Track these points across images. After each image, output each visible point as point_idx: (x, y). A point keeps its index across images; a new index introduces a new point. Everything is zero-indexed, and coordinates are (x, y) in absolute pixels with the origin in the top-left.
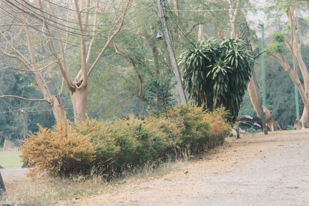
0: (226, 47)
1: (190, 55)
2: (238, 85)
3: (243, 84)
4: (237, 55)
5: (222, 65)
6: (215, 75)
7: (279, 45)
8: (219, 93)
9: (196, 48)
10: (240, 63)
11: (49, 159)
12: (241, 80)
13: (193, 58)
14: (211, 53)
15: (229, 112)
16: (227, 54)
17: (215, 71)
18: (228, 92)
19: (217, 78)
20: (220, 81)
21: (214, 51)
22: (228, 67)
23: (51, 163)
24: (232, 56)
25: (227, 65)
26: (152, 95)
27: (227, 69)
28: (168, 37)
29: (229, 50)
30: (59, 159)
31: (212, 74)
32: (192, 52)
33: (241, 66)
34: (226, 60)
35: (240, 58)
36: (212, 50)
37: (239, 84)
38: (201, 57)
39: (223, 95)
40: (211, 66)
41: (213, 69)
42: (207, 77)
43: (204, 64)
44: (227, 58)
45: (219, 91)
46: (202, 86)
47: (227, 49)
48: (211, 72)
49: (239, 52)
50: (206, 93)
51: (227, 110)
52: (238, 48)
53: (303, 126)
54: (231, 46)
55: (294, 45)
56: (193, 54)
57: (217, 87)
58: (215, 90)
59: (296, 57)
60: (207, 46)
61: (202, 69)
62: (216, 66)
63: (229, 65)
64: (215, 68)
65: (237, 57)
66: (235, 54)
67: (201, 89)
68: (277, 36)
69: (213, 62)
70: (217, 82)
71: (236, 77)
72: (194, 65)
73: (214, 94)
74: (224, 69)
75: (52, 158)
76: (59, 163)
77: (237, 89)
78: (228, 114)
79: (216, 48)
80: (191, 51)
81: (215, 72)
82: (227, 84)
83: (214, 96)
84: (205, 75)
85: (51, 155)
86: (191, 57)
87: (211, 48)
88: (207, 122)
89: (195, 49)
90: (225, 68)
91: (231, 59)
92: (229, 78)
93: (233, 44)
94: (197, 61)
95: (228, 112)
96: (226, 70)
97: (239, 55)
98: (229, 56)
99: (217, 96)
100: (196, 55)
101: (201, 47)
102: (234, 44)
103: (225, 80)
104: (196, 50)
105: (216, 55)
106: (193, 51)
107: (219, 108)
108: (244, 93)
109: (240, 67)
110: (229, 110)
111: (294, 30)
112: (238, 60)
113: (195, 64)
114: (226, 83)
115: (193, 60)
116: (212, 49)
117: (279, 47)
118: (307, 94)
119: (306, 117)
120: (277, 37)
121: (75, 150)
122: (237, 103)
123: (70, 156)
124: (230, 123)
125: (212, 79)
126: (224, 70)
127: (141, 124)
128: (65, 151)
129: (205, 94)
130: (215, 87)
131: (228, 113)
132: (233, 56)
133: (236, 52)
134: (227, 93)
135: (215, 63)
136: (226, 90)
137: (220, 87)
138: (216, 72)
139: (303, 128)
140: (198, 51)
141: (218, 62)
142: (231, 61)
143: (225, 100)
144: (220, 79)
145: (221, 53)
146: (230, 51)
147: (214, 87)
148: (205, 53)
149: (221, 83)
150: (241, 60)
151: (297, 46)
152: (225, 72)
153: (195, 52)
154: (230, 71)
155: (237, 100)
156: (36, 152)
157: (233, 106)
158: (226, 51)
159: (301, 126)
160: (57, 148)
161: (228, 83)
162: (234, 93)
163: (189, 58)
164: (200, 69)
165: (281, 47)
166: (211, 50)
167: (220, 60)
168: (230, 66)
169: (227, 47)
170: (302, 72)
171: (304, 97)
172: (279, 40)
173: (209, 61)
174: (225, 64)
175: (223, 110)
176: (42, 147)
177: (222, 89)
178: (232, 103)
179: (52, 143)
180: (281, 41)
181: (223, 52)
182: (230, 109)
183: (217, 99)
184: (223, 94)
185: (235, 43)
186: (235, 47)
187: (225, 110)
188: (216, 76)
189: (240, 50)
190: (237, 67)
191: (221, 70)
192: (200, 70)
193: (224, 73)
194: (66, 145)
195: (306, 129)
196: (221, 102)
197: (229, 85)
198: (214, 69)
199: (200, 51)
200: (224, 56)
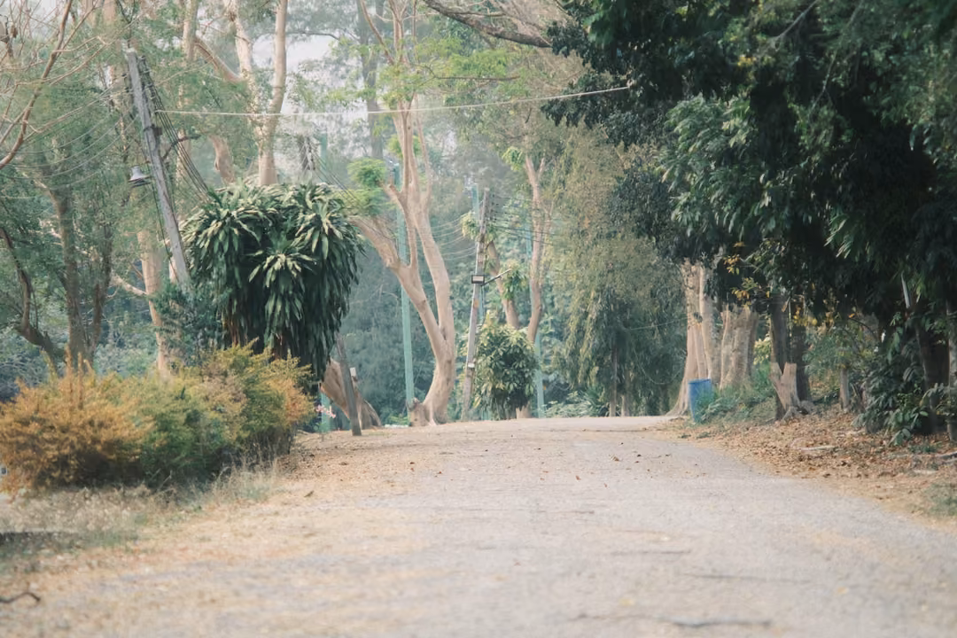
0: (298, 205)
1: (207, 225)
2: (327, 301)
3: (339, 299)
4: (326, 228)
5: (288, 252)
6: (270, 276)
7: (372, 195)
8: (281, 322)
9: (222, 207)
10: (334, 246)
11: (50, 454)
12: (336, 291)
13: (216, 233)
14: (261, 220)
15: (308, 370)
16: (301, 223)
17: (270, 265)
18: (302, 320)
19: (275, 284)
20: (282, 293)
21: (266, 214)
22: (305, 257)
23: (55, 463)
24: (313, 229)
25: (302, 252)
26: (167, 323)
27: (301, 262)
28: (162, 178)
29: (304, 213)
30: (71, 455)
31: (262, 274)
32: (212, 218)
33: (337, 254)
34: (300, 238)
35: (334, 234)
36: (265, 212)
37: (330, 301)
38: (236, 231)
39: (290, 328)
40: (260, 252)
41: (265, 260)
42: (250, 280)
43: (242, 247)
44: (301, 233)
45: (279, 317)
46: (235, 303)
47: (301, 210)
48: (260, 269)
49: (331, 219)
50: (247, 321)
51: (305, 365)
52: (328, 209)
53: (432, 420)
54: (310, 204)
55: (410, 197)
56: (214, 222)
57: (275, 307)
58: (269, 314)
59: (416, 230)
60: (251, 203)
61: (238, 260)
62: (273, 253)
63: (306, 251)
64: (272, 257)
65: (326, 231)
66: (321, 223)
67: (234, 311)
68: (364, 169)
69: (266, 244)
70: (274, 295)
71: (323, 283)
72: (219, 250)
73: (268, 324)
74: (295, 262)
75: (56, 453)
76: (72, 462)
77: (324, 314)
78: (306, 375)
79: (273, 209)
80: (210, 215)
81: (271, 270)
82: (301, 301)
83: (267, 330)
84: (245, 275)
85: (54, 447)
86: (210, 231)
87: (261, 208)
88: (280, 392)
89: (221, 210)
90: (295, 259)
91: (312, 236)
92: (304, 283)
93: (316, 198)
94: (225, 239)
95: (305, 370)
96: (298, 264)
97: (331, 226)
98: (307, 229)
99: (275, 329)
100: (224, 224)
101: (236, 206)
102: (319, 199)
103: (297, 289)
104: (224, 213)
105: (272, 227)
106: (215, 213)
107: (283, 361)
108: (340, 324)
109: (335, 258)
110: (308, 366)
111: (412, 156)
112: (329, 239)
113: (221, 246)
114: (299, 299)
115: (214, 237)
116: (262, 211)
117: (370, 200)
118: (443, 330)
119: (441, 393)
120: (364, 172)
121: (104, 435)
122: (325, 347)
123: (95, 449)
124: (311, 398)
125: (264, 286)
126: (294, 265)
127: (184, 389)
128: (83, 437)
129: (243, 325)
130: (270, 306)
131: (307, 372)
132: (315, 230)
133: (325, 220)
134: (299, 324)
135: (271, 245)
136: (297, 315)
137: (283, 307)
138: (274, 269)
139: (432, 423)
140: (229, 215)
141: (279, 244)
142: (311, 241)
143: (295, 339)
144: (283, 287)
145: (286, 220)
146: (310, 217)
147: (266, 307)
148: (245, 221)
149: (285, 298)
150: (337, 238)
151: (417, 200)
152: (297, 271)
153: (222, 218)
154: (308, 267)
155: (324, 342)
156: (21, 439)
157: (314, 355)
158: (297, 214)
159: (428, 419)
160: (64, 430)
161: (302, 298)
162: (318, 322)
163: (204, 232)
164: (233, 260)
165: (375, 199)
166: (261, 214)
167: (284, 238)
168: (308, 255)
169: (301, 206)
170: (431, 271)
171: (435, 339)
172: (368, 179)
173: (256, 240)
174: (298, 249)
175: (293, 366)
176: (33, 428)
177: (287, 311)
178: (311, 346)
179: (52, 420)
180: (376, 182)
181: (290, 218)
182: (311, 362)
183: (275, 336)
184: (289, 324)
185: (319, 197)
186: (320, 205)
187: (299, 365)
188: (273, 279)
189: (333, 213)
190: (326, 257)
191: (286, 263)
192: (232, 263)
193: (293, 272)
194: (83, 427)
195: (442, 426)
196: (284, 345)
197: (306, 303)
198: (268, 260)
199: (234, 213)
200: (294, 230)
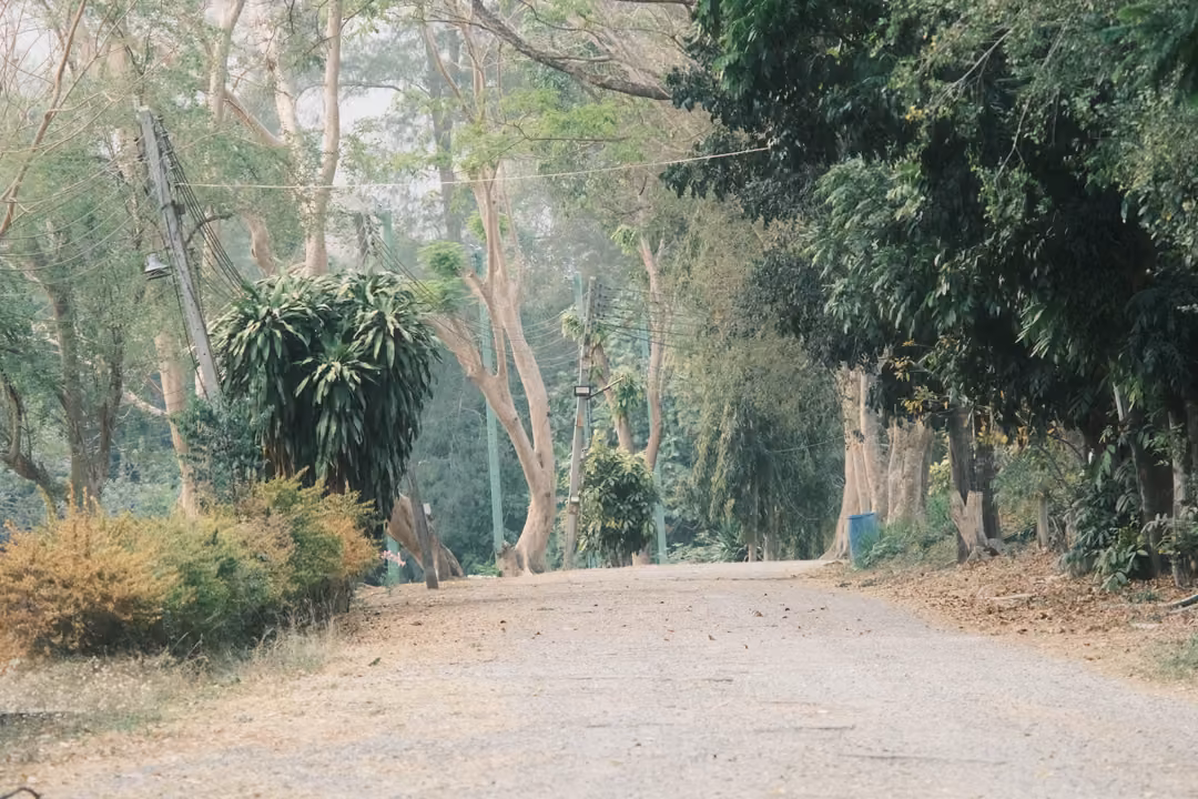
0: (356, 300)
1: (242, 326)
2: (394, 421)
3: (409, 417)
4: (392, 328)
5: (344, 359)
6: (322, 390)
7: (448, 286)
8: (337, 448)
9: (260, 304)
10: (401, 350)
11: (49, 615)
12: (404, 407)
13: (253, 336)
14: (310, 320)
15: (370, 506)
16: (360, 323)
17: (322, 376)
18: (362, 444)
19: (328, 399)
20: (337, 409)
21: (317, 312)
22: (366, 366)
23: (55, 626)
24: (374, 329)
25: (361, 359)
26: (195, 450)
27: (361, 371)
28: (185, 268)
29: (364, 310)
30: (75, 616)
31: (313, 387)
32: (248, 318)
33: (405, 360)
34: (359, 342)
35: (402, 336)
36: (314, 309)
37: (397, 420)
38: (279, 334)
39: (347, 454)
40: (309, 360)
41: (316, 369)
42: (297, 395)
43: (286, 353)
44: (360, 334)
45: (333, 440)
46: (279, 424)
47: (360, 307)
48: (311, 379)
49: (397, 316)
50: (293, 446)
51: (367, 501)
52: (394, 305)
53: (527, 569)
54: (371, 298)
55: (496, 289)
56: (251, 322)
57: (328, 428)
58: (322, 438)
59: (504, 330)
60: (297, 297)
61: (281, 370)
62: (325, 360)
63: (367, 357)
64: (324, 366)
65: (392, 333)
66: (385, 322)
67: (277, 433)
68: (439, 254)
69: (316, 348)
70: (328, 413)
71: (388, 397)
72: (257, 357)
73: (320, 450)
74: (353, 372)
75: (57, 613)
76: (77, 625)
77: (390, 434)
78: (368, 513)
79: (324, 305)
80: (246, 314)
81: (323, 382)
82: (361, 420)
83: (319, 457)
84: (290, 388)
85: (54, 606)
86: (246, 332)
87: (310, 304)
88: (336, 535)
89: (259, 307)
90: (353, 367)
91: (374, 339)
92: (365, 398)
93: (378, 291)
94: (264, 344)
95: (367, 507)
96: (357, 374)
97: (398, 326)
98: (367, 329)
99: (329, 456)
100: (263, 324)
101: (278, 302)
102: (382, 292)
103: (356, 406)
104: (263, 311)
105: (324, 328)
106: (252, 312)
107: (339, 495)
108: (411, 448)
109: (403, 366)
110: (371, 502)
111: (498, 238)
112: (395, 342)
113: (260, 352)
114: (358, 416)
115: (251, 342)
116: (311, 308)
117: (445, 293)
118: (540, 455)
119: (538, 534)
120: (437, 258)
121: (117, 591)
122: (392, 478)
123: (106, 609)
124: (375, 541)
125: (314, 404)
126: (351, 376)
127: (217, 532)
128: (90, 593)
129: (288, 451)
130: (322, 427)
131: (369, 510)
132: (378, 331)
133: (390, 318)
134: (359, 448)
135: (323, 351)
136: (356, 438)
137: (337, 429)
138: (327, 381)
139: (527, 572)
140: (269, 313)
141: (333, 349)
142: (372, 346)
143: (354, 468)
144: (338, 404)
145: (340, 319)
146: (370, 314)
147: (317, 428)
148: (290, 321)
149: (340, 417)
150: (405, 341)
152: (355, 382)
153: (260, 318)
154: (369, 378)
155: (391, 472)
157: (378, 489)
158: (355, 312)
159: (521, 567)
160: (67, 585)
161: (362, 416)
162: (382, 446)
163: (239, 335)
164: (276, 370)
165: (453, 291)
166: (309, 311)
167: (339, 342)
168: (369, 363)
169: (360, 301)
170: (523, 381)
171: (529, 467)
172: (443, 267)
173: (304, 344)
174: (356, 355)
175: (352, 501)
176: (28, 582)
177: (344, 433)
178: (374, 478)
179: (52, 572)
180: (453, 270)
181: (346, 316)
182: (375, 497)
183: (329, 465)
184: (347, 449)
185: (384, 289)
186: (384, 299)
187: (360, 501)
188: (325, 394)
189: (401, 309)
190: (391, 365)
191: (341, 372)
192: (274, 374)
193: (351, 385)
194: (90, 581)
195: (537, 575)
196: (341, 475)
197: (368, 421)
198: (320, 369)
199: (276, 311)
200: (351, 331)
